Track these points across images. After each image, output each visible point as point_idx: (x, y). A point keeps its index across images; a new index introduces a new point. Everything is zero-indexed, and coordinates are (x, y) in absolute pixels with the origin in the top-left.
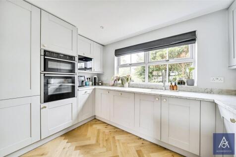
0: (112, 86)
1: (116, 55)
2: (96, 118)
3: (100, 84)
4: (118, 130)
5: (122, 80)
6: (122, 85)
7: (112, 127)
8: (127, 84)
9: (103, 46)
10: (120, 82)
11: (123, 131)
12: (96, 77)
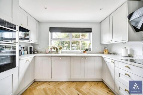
0: (48, 53)
1: (50, 31)
2: (36, 81)
3: (36, 52)
4: (59, 83)
5: (57, 49)
6: (57, 52)
7: (54, 83)
8: (60, 52)
9: (39, 22)
10: (55, 50)
11: (62, 82)
12: (32, 46)
